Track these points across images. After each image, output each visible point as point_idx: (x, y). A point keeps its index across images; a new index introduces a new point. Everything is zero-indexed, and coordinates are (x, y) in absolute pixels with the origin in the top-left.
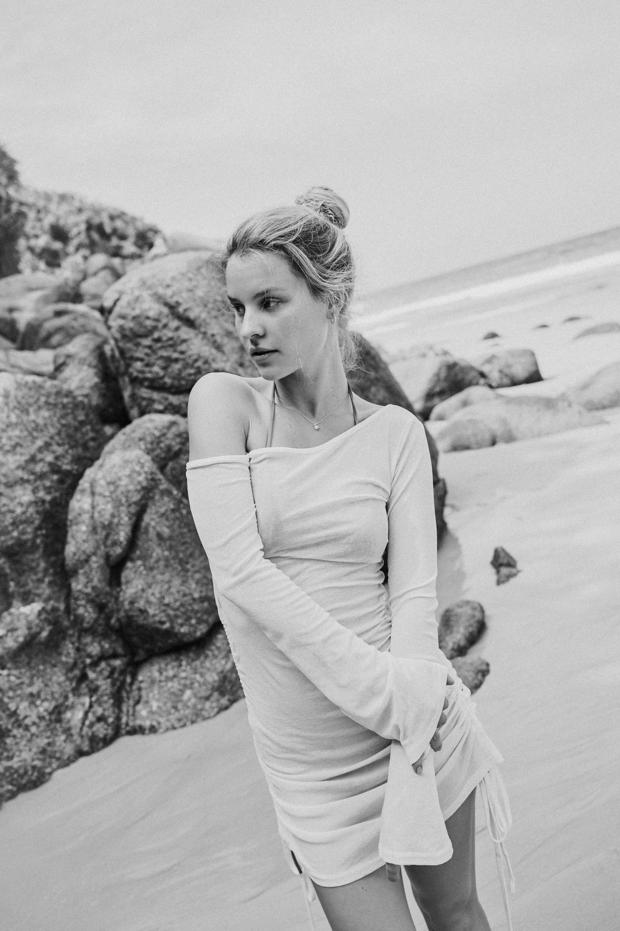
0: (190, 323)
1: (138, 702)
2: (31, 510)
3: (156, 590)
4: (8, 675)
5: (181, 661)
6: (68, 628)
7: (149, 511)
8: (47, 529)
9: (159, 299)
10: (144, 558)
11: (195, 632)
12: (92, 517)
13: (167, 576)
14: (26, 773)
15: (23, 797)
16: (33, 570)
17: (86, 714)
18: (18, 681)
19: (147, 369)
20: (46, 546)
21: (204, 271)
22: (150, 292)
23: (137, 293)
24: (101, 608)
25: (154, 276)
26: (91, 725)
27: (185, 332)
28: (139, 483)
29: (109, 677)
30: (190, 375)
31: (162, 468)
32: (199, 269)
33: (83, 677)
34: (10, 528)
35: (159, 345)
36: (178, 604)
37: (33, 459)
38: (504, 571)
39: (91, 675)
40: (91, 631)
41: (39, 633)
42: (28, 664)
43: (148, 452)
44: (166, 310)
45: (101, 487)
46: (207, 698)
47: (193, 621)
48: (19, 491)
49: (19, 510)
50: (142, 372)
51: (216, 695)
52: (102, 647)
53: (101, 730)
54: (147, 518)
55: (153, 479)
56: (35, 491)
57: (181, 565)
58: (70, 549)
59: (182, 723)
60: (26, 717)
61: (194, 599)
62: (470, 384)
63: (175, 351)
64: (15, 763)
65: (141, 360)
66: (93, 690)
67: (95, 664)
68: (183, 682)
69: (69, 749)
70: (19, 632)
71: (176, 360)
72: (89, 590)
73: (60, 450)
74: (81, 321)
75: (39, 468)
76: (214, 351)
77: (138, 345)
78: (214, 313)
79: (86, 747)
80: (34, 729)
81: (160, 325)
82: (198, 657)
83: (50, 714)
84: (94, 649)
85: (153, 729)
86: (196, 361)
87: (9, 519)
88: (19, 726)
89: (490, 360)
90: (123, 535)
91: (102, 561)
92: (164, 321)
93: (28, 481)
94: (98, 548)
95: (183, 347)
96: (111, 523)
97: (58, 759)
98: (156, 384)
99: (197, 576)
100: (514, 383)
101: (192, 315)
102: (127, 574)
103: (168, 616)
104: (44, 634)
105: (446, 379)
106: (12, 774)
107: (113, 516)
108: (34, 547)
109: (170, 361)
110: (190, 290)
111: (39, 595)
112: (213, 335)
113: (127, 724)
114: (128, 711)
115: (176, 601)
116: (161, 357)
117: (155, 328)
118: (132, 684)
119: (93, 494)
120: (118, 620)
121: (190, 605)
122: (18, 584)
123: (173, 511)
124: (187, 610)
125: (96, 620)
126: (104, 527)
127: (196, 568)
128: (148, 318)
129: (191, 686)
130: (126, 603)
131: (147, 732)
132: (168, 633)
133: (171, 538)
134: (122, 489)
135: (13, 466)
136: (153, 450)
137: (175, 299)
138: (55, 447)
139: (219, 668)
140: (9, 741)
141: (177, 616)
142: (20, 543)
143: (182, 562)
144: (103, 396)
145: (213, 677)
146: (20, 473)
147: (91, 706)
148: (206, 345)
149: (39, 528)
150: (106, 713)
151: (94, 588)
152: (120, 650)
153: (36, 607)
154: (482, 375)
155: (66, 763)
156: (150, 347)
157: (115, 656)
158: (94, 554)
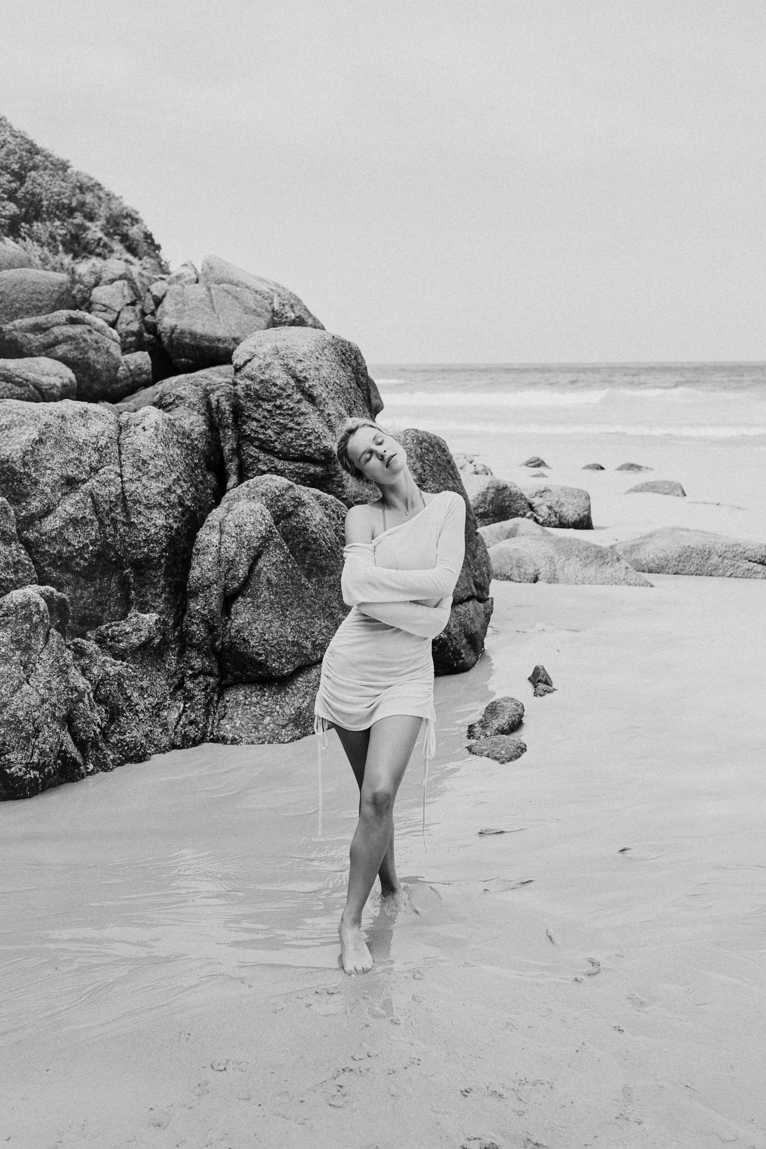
0: (312, 399)
1: (223, 717)
2: (162, 533)
3: (259, 625)
4: (127, 667)
5: (265, 692)
6: (171, 642)
7: (263, 557)
8: (169, 553)
9: (288, 369)
10: (254, 596)
11: (283, 669)
12: (219, 551)
13: (270, 617)
14: (135, 747)
15: (128, 766)
16: (154, 585)
17: (180, 716)
18: (133, 674)
19: (262, 431)
20: (168, 567)
21: (326, 351)
22: (282, 362)
23: (269, 360)
24: (211, 629)
25: (287, 348)
26: (184, 726)
27: (305, 406)
28: (260, 531)
29: (203, 690)
30: (301, 445)
31: (277, 523)
32: (324, 348)
33: (180, 685)
34: (142, 544)
35: (278, 412)
36: (275, 642)
37: (169, 490)
38: (541, 686)
39: (189, 685)
40: (198, 647)
41: (154, 638)
42: (141, 662)
43: (269, 507)
44: (292, 382)
45: (230, 527)
46: (284, 727)
47: (284, 660)
48: (155, 513)
49: (153, 531)
50: (256, 432)
51: (290, 727)
52: (204, 663)
53: (192, 731)
54: (260, 563)
55: (270, 532)
56: (167, 517)
57: (282, 611)
58: (195, 573)
59: (261, 740)
60: (137, 704)
61: (288, 642)
62: (515, 515)
63: (292, 420)
64: (127, 737)
65: (258, 421)
66: (189, 698)
67: (194, 676)
68: (264, 709)
69: (165, 741)
70: (142, 633)
71: (291, 429)
72: (206, 612)
73: (185, 486)
74: (96, 335)
75: (173, 498)
76: (326, 430)
77: (260, 406)
78: (332, 395)
79: (178, 741)
80: (141, 716)
81: (285, 394)
82: (279, 692)
83: (153, 708)
84: (197, 663)
85: (234, 741)
86: (309, 434)
87: (142, 536)
88: (131, 710)
89: (541, 493)
90: (242, 572)
91: (221, 591)
92: (289, 392)
93: (164, 507)
94: (220, 578)
95: (301, 419)
96: (234, 560)
97: (156, 745)
98: (265, 446)
99: (293, 623)
100: (562, 525)
101: (315, 392)
102: (238, 606)
103: (265, 650)
104: (157, 641)
105: (491, 502)
106: (122, 746)
107: (236, 554)
108: (159, 565)
109: (285, 428)
110: (317, 369)
111: (155, 608)
112: (329, 415)
113: (212, 733)
114: (213, 723)
115: (274, 639)
116: (278, 423)
117: (279, 395)
118: (218, 702)
119: (221, 532)
120: (223, 643)
121: (284, 645)
122: (138, 594)
123: (282, 562)
124: (281, 650)
125: (204, 639)
126: (228, 562)
127: (293, 616)
128: (275, 385)
129: (271, 714)
130: (233, 631)
131: (229, 742)
132: (261, 665)
133: (277, 586)
134: (247, 533)
135: (155, 492)
136: (272, 506)
137: (304, 374)
138: (182, 483)
139: (297, 705)
140: (122, 719)
141: (272, 652)
142: (148, 559)
143: (284, 608)
144: (208, 443)
145: (290, 711)
146: (159, 498)
147: (184, 711)
148: (321, 422)
149: (164, 550)
150: (198, 719)
151: (210, 611)
152: (216, 671)
153: (155, 616)
154: (531, 507)
155: (163, 750)
156: (269, 411)
157: (211, 674)
158: (216, 582)
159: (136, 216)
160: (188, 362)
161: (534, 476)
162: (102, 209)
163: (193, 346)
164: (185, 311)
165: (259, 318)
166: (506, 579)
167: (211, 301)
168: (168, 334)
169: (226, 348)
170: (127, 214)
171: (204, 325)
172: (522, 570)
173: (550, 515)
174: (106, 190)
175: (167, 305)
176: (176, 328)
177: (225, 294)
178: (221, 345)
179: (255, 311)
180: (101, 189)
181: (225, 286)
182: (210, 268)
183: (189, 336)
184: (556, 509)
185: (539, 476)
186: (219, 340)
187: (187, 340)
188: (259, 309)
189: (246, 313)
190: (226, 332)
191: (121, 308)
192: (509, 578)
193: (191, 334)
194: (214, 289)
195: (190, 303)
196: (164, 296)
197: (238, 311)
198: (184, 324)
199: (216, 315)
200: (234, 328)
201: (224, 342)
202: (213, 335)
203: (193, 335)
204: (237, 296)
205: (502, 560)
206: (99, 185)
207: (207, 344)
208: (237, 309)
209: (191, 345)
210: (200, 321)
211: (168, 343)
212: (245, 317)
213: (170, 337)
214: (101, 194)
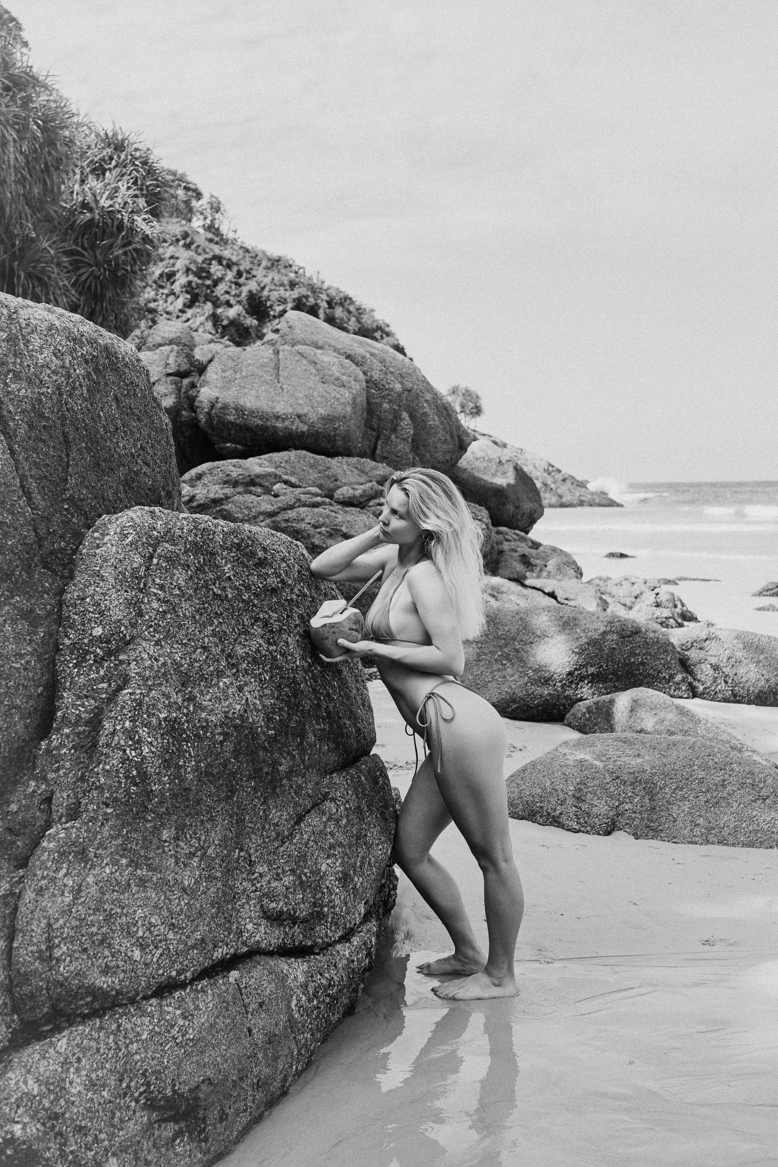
100: (738, 697)
159: (387, 329)
160: (236, 447)
161: (760, 609)
162: (350, 323)
163: (240, 425)
164: (236, 379)
165: (342, 389)
166: (551, 824)
167: (277, 367)
168: (207, 410)
169: (286, 428)
170: (377, 327)
171: (258, 397)
172: (585, 807)
173: (715, 679)
174: (357, 303)
175: (212, 373)
176: (217, 402)
177: (299, 357)
178: (279, 425)
179: (337, 379)
180: (352, 302)
181: (300, 348)
182: (289, 327)
183: (234, 411)
184: (727, 670)
185: (768, 610)
186: (277, 417)
187: (231, 418)
188: (344, 378)
189: (323, 383)
190: (288, 407)
191: (156, 379)
192: (555, 822)
193: (236, 409)
194: (283, 351)
195: (244, 369)
196: (210, 361)
197: (313, 381)
198: (228, 397)
199: (279, 385)
200: (300, 402)
201: (284, 420)
202: (269, 410)
203: (240, 410)
204: (316, 360)
205: (548, 783)
206: (351, 299)
207: (260, 422)
208: (312, 377)
209: (237, 425)
210: (253, 392)
211: (206, 423)
212: (321, 387)
213: (209, 414)
214: (352, 308)
